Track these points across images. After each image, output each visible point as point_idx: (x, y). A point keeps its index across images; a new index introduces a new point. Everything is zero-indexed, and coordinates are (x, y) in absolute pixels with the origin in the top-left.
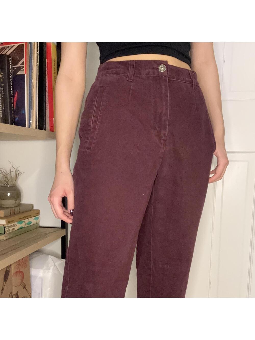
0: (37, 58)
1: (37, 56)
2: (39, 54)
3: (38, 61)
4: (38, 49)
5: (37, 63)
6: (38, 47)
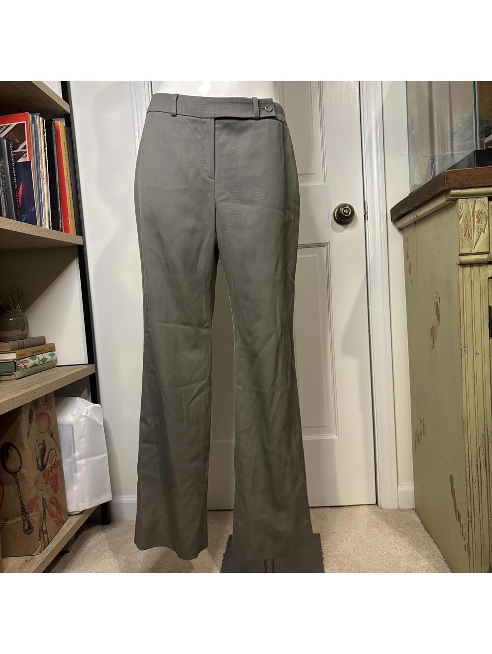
1: (44, 139)
2: (46, 137)
3: (46, 144)
4: (45, 131)
6: (45, 128)
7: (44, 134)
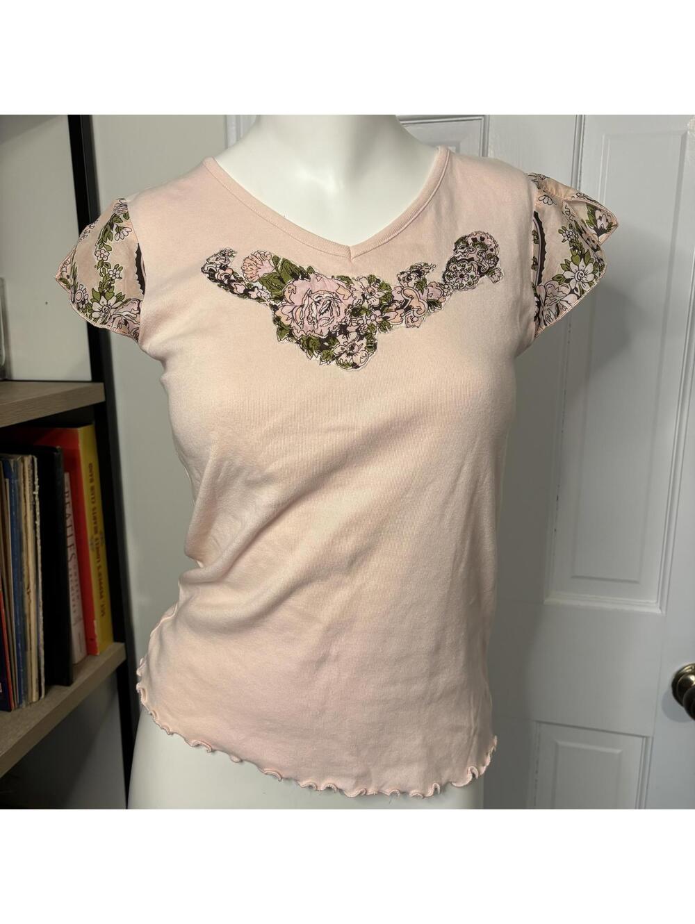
0: (34, 506)
1: (35, 501)
2: (39, 495)
3: (38, 513)
4: (36, 483)
5: (35, 519)
6: (36, 476)
7: (34, 489)
